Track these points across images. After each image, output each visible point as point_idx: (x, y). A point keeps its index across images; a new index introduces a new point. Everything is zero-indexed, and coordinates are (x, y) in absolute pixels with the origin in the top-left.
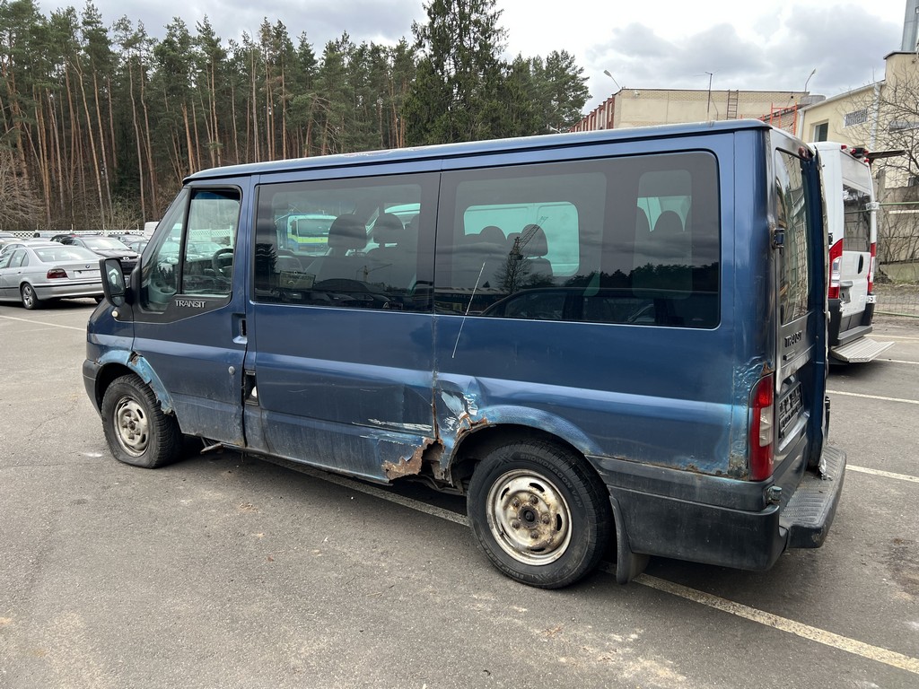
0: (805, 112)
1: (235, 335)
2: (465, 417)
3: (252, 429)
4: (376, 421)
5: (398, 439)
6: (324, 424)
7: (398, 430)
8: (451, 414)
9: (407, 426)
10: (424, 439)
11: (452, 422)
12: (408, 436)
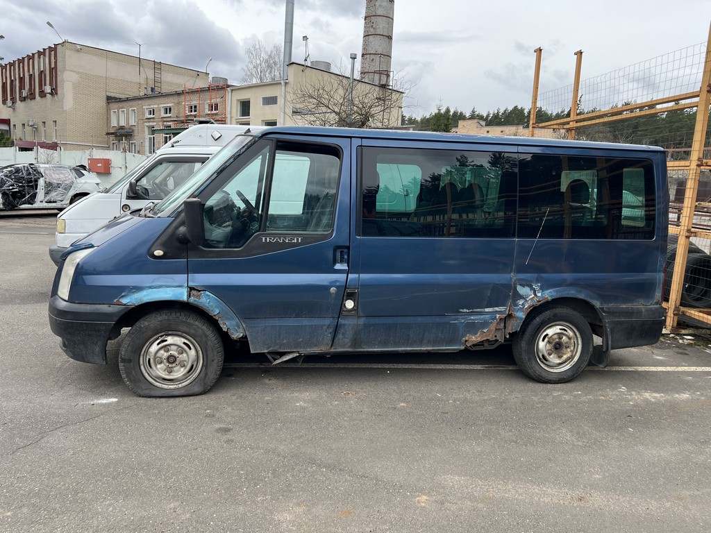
0: (232, 90)
1: (335, 263)
2: (533, 298)
3: (343, 334)
4: (465, 310)
5: (480, 319)
6: (419, 319)
7: (481, 313)
8: (521, 297)
9: (487, 310)
10: (498, 316)
11: (521, 302)
12: (487, 316)
